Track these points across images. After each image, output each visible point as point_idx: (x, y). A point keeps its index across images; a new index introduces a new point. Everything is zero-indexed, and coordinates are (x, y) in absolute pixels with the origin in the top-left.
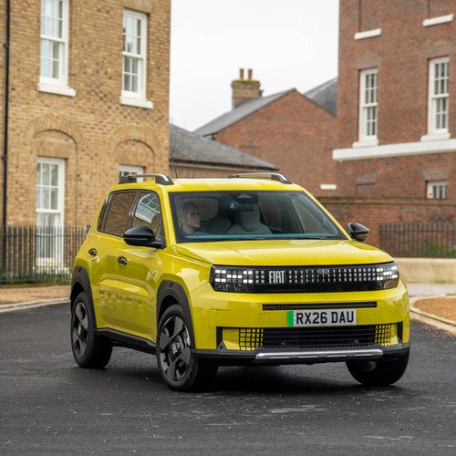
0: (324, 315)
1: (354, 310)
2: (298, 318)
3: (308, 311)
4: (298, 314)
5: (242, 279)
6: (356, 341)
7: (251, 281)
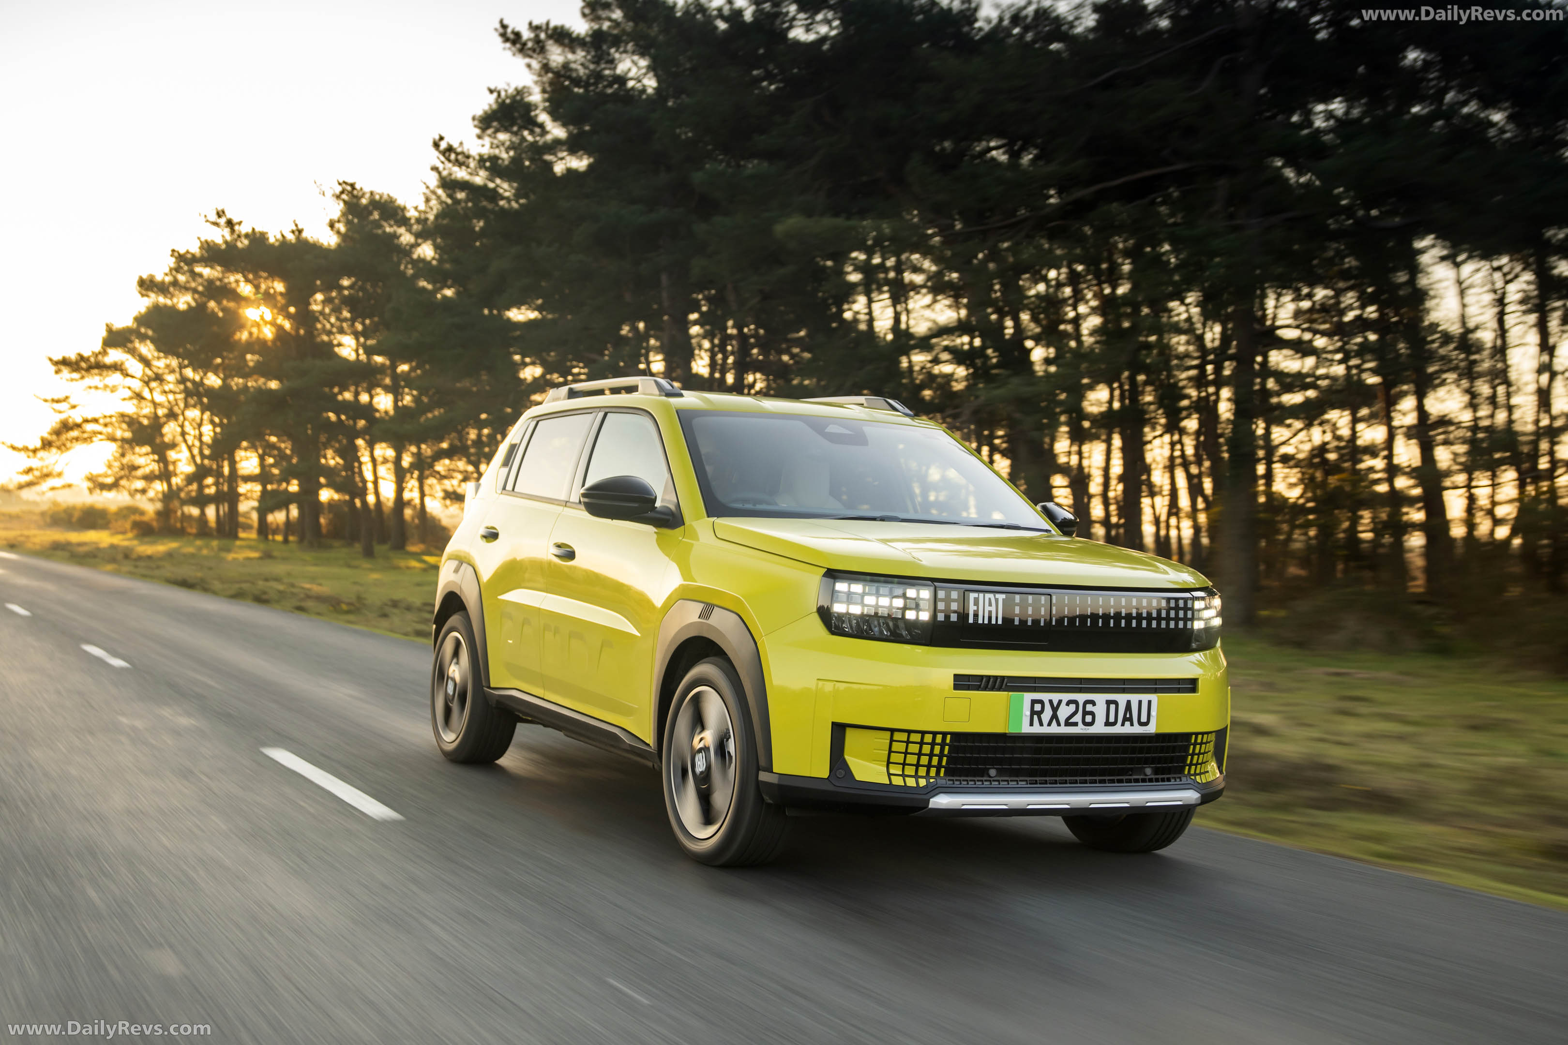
0: (1089, 707)
1: (1153, 697)
2: (1033, 712)
3: (1055, 697)
4: (1034, 702)
5: (905, 609)
6: (1148, 771)
7: (925, 616)
